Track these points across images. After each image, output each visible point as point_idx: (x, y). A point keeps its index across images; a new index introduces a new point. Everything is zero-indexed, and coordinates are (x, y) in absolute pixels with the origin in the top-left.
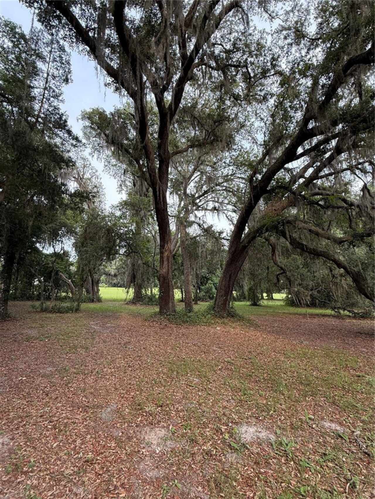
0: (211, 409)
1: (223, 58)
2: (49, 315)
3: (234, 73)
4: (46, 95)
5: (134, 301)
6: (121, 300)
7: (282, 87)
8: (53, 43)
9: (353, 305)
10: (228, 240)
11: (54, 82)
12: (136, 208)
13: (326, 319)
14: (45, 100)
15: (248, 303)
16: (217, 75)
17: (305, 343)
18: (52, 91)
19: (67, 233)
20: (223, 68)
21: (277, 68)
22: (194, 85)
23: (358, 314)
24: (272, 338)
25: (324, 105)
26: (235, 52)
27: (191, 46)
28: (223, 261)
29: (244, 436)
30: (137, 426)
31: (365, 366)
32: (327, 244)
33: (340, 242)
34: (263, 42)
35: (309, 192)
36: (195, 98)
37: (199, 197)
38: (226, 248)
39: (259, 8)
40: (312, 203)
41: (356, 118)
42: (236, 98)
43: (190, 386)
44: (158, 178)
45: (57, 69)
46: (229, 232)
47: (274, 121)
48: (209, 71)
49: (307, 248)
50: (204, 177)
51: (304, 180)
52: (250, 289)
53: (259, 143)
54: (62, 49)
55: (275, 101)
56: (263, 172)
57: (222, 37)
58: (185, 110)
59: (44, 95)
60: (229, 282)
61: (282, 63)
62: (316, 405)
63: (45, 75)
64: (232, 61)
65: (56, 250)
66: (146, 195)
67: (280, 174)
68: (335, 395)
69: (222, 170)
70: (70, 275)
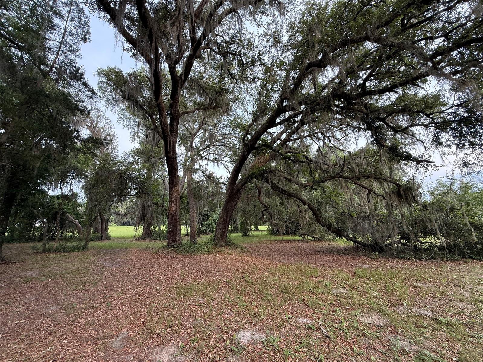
0: (214, 323)
1: (223, 46)
2: (51, 255)
3: (231, 59)
4: (62, 48)
5: (143, 238)
6: (130, 237)
7: (266, 75)
8: (72, 5)
9: (314, 232)
10: (225, 184)
11: (71, 38)
12: (148, 156)
13: (296, 243)
14: (60, 52)
15: (241, 234)
16: (219, 58)
17: (283, 261)
18: (68, 46)
19: (77, 176)
20: (224, 53)
21: (262, 61)
22: (201, 62)
23: (317, 238)
24: (260, 259)
25: (294, 91)
26: (232, 44)
27: (199, 33)
28: (221, 201)
29: (241, 340)
30: (148, 349)
31: (323, 275)
32: (296, 188)
33: (305, 186)
34: (252, 41)
35: (284, 150)
36: (201, 73)
37: (202, 150)
38: (224, 191)
39: (249, 16)
40: (286, 158)
41: (313, 102)
42: (233, 77)
43: (196, 305)
44: (169, 132)
45: (75, 28)
46: (226, 178)
47: (260, 97)
48: (213, 54)
49: (282, 191)
50: (207, 134)
51: (280, 141)
52: (242, 223)
53: (249, 112)
54: (81, 12)
55: (260, 84)
56: (252, 133)
57: (223, 31)
58: (193, 80)
59: (60, 48)
60: (226, 218)
61: (265, 58)
62: (293, 307)
63: (63, 31)
64: (230, 50)
65: (63, 192)
66: (157, 145)
67: (264, 136)
68: (305, 298)
69: (221, 130)
70: (78, 216)
